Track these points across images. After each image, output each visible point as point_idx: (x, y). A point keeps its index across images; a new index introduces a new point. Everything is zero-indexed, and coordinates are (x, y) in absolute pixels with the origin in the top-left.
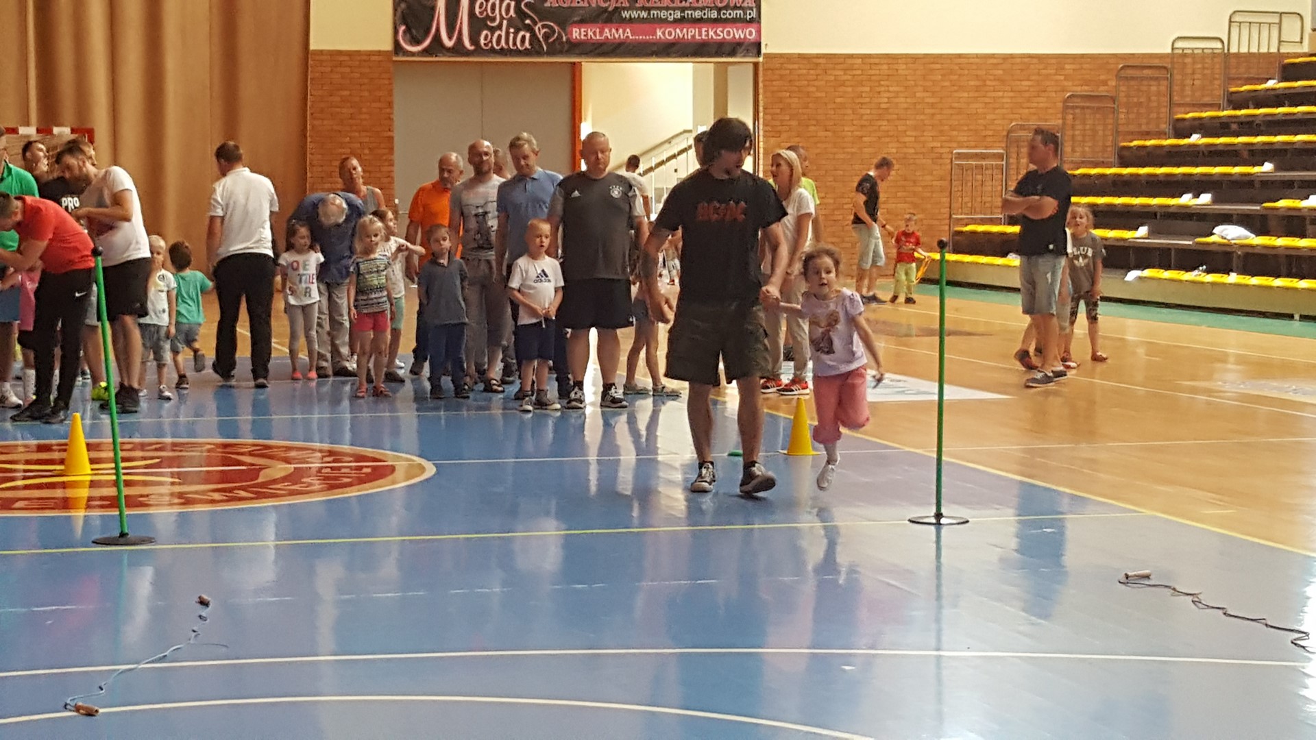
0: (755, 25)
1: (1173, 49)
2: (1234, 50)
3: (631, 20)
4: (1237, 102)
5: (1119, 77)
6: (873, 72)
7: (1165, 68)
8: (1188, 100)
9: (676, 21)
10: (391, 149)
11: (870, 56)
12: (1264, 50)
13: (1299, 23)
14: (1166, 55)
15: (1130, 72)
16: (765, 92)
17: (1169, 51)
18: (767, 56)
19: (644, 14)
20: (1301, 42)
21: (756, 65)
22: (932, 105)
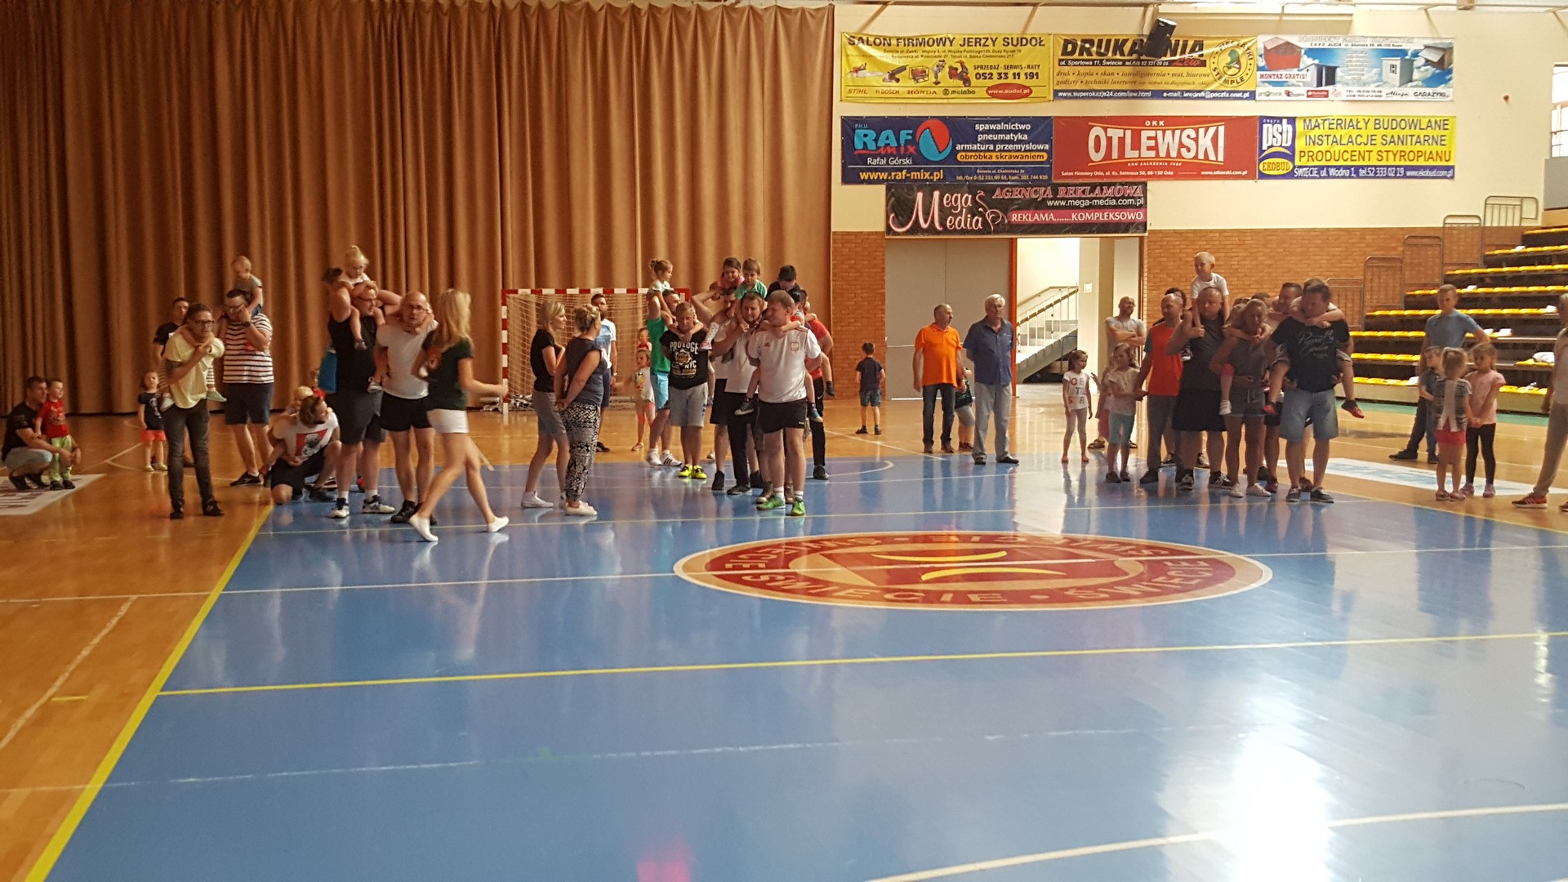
0: (1142, 209)
1: (1445, 224)
2: (1488, 224)
3: (1053, 207)
4: (1491, 262)
5: (1405, 244)
6: (1226, 242)
7: (1438, 238)
8: (1455, 261)
9: (1086, 207)
10: (883, 301)
11: (1225, 231)
12: (1509, 224)
13: (1534, 206)
14: (1440, 229)
15: (1415, 241)
16: (1149, 257)
17: (1442, 225)
18: (1153, 232)
19: (1063, 203)
20: (1536, 218)
21: (1141, 238)
22: (1269, 266)
